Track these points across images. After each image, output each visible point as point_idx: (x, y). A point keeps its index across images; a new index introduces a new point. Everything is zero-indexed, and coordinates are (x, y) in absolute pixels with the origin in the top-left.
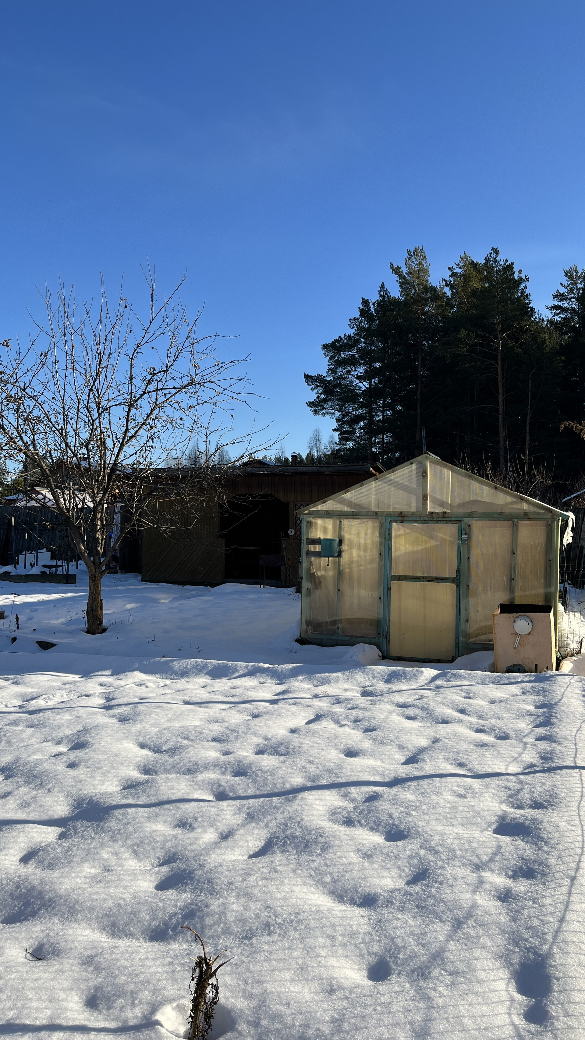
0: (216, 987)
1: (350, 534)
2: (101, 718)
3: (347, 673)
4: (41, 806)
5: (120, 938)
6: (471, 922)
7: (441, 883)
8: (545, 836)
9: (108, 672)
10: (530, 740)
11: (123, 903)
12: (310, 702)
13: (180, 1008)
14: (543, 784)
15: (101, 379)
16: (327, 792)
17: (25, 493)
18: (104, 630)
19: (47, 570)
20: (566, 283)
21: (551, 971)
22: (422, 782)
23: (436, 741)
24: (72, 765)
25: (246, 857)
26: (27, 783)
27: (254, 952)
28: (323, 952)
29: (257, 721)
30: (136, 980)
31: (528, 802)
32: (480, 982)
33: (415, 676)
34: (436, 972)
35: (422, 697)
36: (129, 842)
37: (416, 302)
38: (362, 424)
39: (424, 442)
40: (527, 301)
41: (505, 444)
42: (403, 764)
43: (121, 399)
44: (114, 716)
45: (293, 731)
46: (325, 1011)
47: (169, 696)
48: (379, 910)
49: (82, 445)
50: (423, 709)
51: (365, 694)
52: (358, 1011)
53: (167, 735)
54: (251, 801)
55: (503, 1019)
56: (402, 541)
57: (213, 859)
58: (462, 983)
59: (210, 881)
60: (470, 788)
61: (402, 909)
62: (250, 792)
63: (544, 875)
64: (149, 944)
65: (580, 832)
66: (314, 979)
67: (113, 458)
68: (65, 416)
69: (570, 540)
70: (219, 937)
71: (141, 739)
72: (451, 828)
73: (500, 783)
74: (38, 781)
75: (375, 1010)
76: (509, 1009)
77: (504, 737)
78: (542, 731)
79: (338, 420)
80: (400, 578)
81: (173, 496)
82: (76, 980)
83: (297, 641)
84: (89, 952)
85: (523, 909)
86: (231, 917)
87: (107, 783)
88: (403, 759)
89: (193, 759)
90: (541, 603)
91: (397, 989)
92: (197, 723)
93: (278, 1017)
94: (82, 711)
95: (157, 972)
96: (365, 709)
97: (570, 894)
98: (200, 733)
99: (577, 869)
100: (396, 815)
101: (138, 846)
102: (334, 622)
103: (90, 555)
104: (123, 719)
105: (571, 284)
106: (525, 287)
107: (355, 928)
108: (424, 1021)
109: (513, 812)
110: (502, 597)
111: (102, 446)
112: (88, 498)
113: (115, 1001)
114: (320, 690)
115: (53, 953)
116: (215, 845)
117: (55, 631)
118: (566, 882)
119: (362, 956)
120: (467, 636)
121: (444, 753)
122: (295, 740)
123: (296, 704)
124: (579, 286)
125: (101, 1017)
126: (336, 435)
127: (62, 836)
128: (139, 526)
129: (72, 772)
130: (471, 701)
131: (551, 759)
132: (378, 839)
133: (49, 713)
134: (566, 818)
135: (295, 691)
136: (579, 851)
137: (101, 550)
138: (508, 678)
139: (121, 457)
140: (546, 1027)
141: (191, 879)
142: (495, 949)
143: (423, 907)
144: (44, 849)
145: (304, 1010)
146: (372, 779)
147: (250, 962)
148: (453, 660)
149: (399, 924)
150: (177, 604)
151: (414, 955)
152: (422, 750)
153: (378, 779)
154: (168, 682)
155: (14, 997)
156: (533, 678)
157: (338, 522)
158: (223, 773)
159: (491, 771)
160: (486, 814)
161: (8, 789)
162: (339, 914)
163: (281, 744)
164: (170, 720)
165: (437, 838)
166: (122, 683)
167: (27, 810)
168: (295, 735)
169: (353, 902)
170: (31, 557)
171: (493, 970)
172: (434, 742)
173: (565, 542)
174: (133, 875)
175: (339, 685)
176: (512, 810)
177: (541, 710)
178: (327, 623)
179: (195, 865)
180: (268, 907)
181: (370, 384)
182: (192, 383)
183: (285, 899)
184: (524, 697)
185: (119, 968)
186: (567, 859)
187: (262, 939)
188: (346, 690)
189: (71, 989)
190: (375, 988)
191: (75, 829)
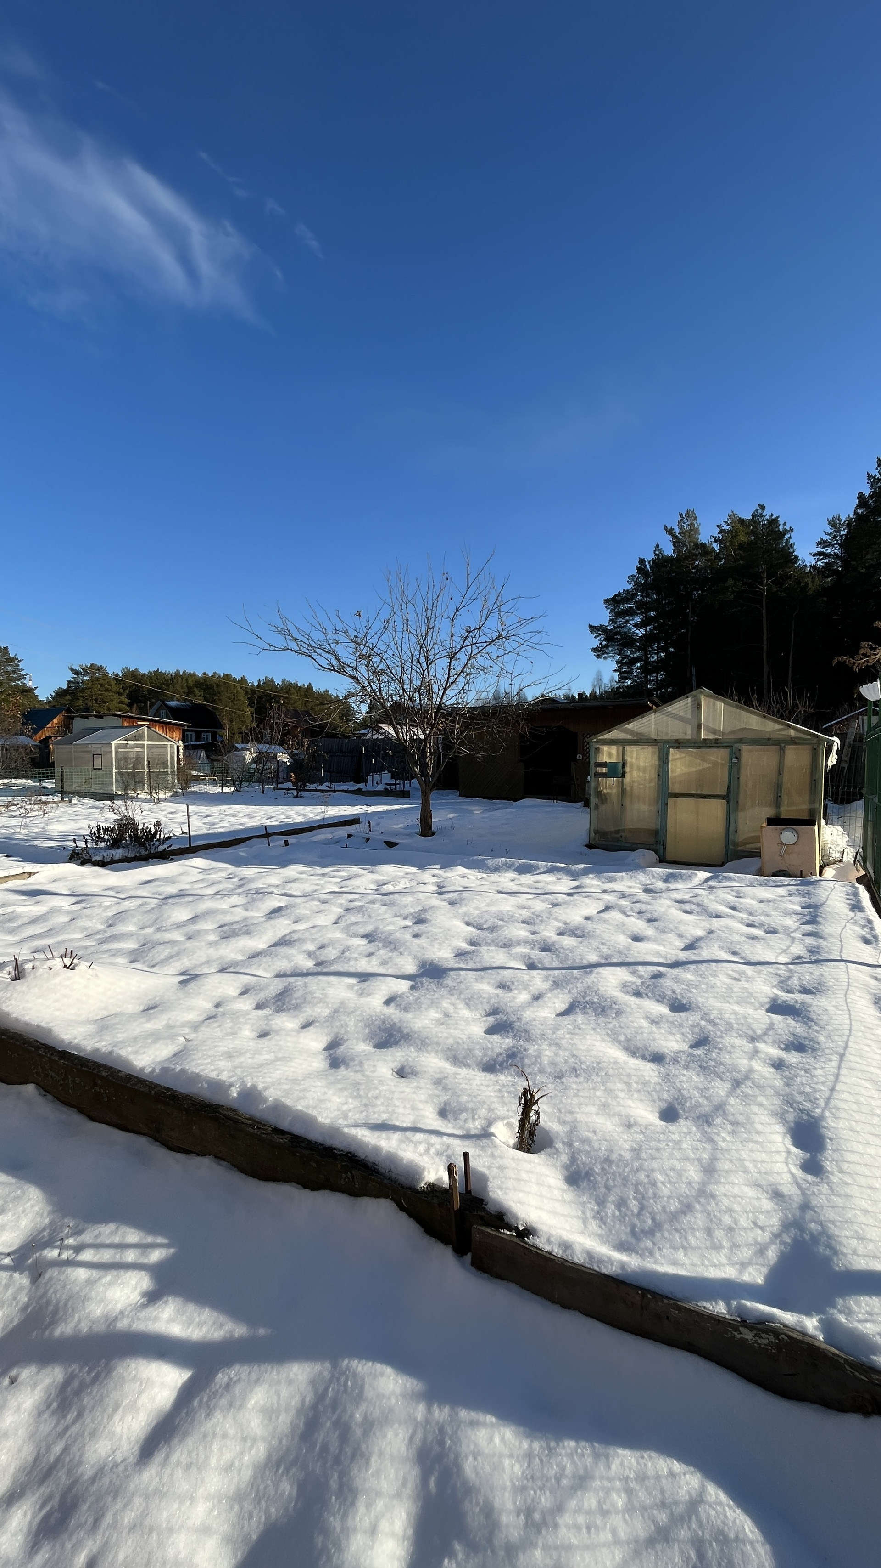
0: (537, 1113)
1: (632, 758)
2: (435, 901)
3: (630, 873)
4: (396, 965)
5: (460, 1067)
6: (749, 1083)
7: (720, 1049)
8: (814, 1017)
9: (438, 866)
10: (798, 935)
11: (461, 1042)
12: (600, 896)
13: (510, 1125)
14: (811, 973)
15: (429, 638)
16: (618, 969)
17: (373, 729)
18: (433, 834)
19: (388, 787)
20: (829, 531)
21: (824, 1131)
22: (700, 966)
23: (711, 932)
24: (416, 936)
25: (553, 1016)
26: (384, 947)
27: (565, 1089)
28: (622, 1095)
29: (556, 909)
30: (474, 1100)
31: (798, 988)
32: (758, 1133)
33: (689, 877)
34: (718, 1121)
35: (697, 895)
36: (462, 996)
37: (687, 557)
38: (639, 665)
39: (694, 678)
40: (791, 550)
41: (769, 678)
42: (682, 950)
43: (444, 653)
44: (445, 900)
45: (587, 918)
46: (625, 1141)
47: (486, 887)
48: (667, 1066)
49: (415, 691)
50: (698, 905)
51: (647, 891)
52: (654, 1144)
53: (486, 917)
54: (556, 972)
55: (780, 1167)
56: (678, 763)
57: (528, 1014)
58: (743, 1132)
59: (526, 1031)
60: (744, 973)
61: (687, 1067)
62: (555, 964)
63: (814, 1050)
64: (483, 1074)
65: (847, 1016)
66: (614, 1115)
67: (439, 700)
68: (402, 668)
69: (835, 762)
70: (536, 1074)
71: (466, 919)
72: (728, 1005)
73: (771, 970)
74: (392, 946)
75: (667, 1145)
76: (787, 1159)
77: (774, 932)
78: (808, 928)
79: (617, 662)
80: (676, 795)
81: (485, 729)
82: (431, 1096)
83: (587, 846)
84: (437, 1076)
85: (796, 1076)
86: (545, 1060)
87: (443, 951)
88: (682, 946)
89: (509, 936)
90: (806, 817)
91: (685, 1130)
92: (509, 908)
93: (585, 1141)
94: (421, 896)
95: (490, 1096)
96: (647, 903)
97: (839, 1068)
98: (512, 916)
99: (846, 1047)
100: (678, 991)
101: (469, 1000)
102: (618, 832)
103: (422, 776)
104: (452, 903)
105: (835, 531)
106: (790, 538)
107: (647, 1078)
108: (711, 1159)
109: (784, 996)
110: (769, 812)
111: (430, 690)
112: (420, 733)
113: (460, 1114)
114: (608, 886)
115: (412, 1074)
116: (529, 1004)
117: (397, 834)
118: (836, 1058)
119: (654, 1101)
120: (736, 844)
121: (718, 943)
122: (590, 926)
123: (588, 897)
124: (842, 533)
125: (450, 1125)
126: (616, 676)
127: (413, 988)
128: (459, 753)
129: (416, 941)
130: (741, 900)
131: (818, 952)
132: (663, 1009)
133: (396, 895)
134: (834, 1004)
135: (586, 887)
136: (847, 1033)
137: (430, 772)
138: (774, 881)
139: (444, 700)
140: (822, 1179)
141: (512, 1028)
142: (772, 1107)
143: (705, 1068)
144: (401, 996)
145: (608, 1138)
146: (656, 960)
147: (562, 1096)
148: (722, 865)
149: (684, 1079)
150: (487, 815)
151: (698, 1105)
152: (699, 939)
153: (661, 961)
154: (484, 876)
155: (386, 1104)
156: (798, 882)
157: (621, 748)
158: (532, 949)
159: (762, 960)
160: (759, 995)
161: (372, 950)
162: (633, 1066)
163: (577, 928)
164: (488, 905)
165: (715, 1012)
166: (449, 875)
167: (386, 966)
168: (589, 922)
169: (644, 1058)
170: (376, 777)
171: (770, 1124)
172: (709, 933)
173: (830, 764)
174: (467, 1021)
175: (623, 883)
176: (783, 994)
177: (807, 910)
178: (611, 832)
179: (513, 1018)
180: (574, 1056)
181: (646, 630)
182: (500, 637)
183: (588, 1051)
184: (790, 898)
185: (461, 1090)
186: (836, 1038)
187: (571, 1080)
188: (630, 887)
189: (427, 1102)
190: (667, 1127)
191: (422, 983)
